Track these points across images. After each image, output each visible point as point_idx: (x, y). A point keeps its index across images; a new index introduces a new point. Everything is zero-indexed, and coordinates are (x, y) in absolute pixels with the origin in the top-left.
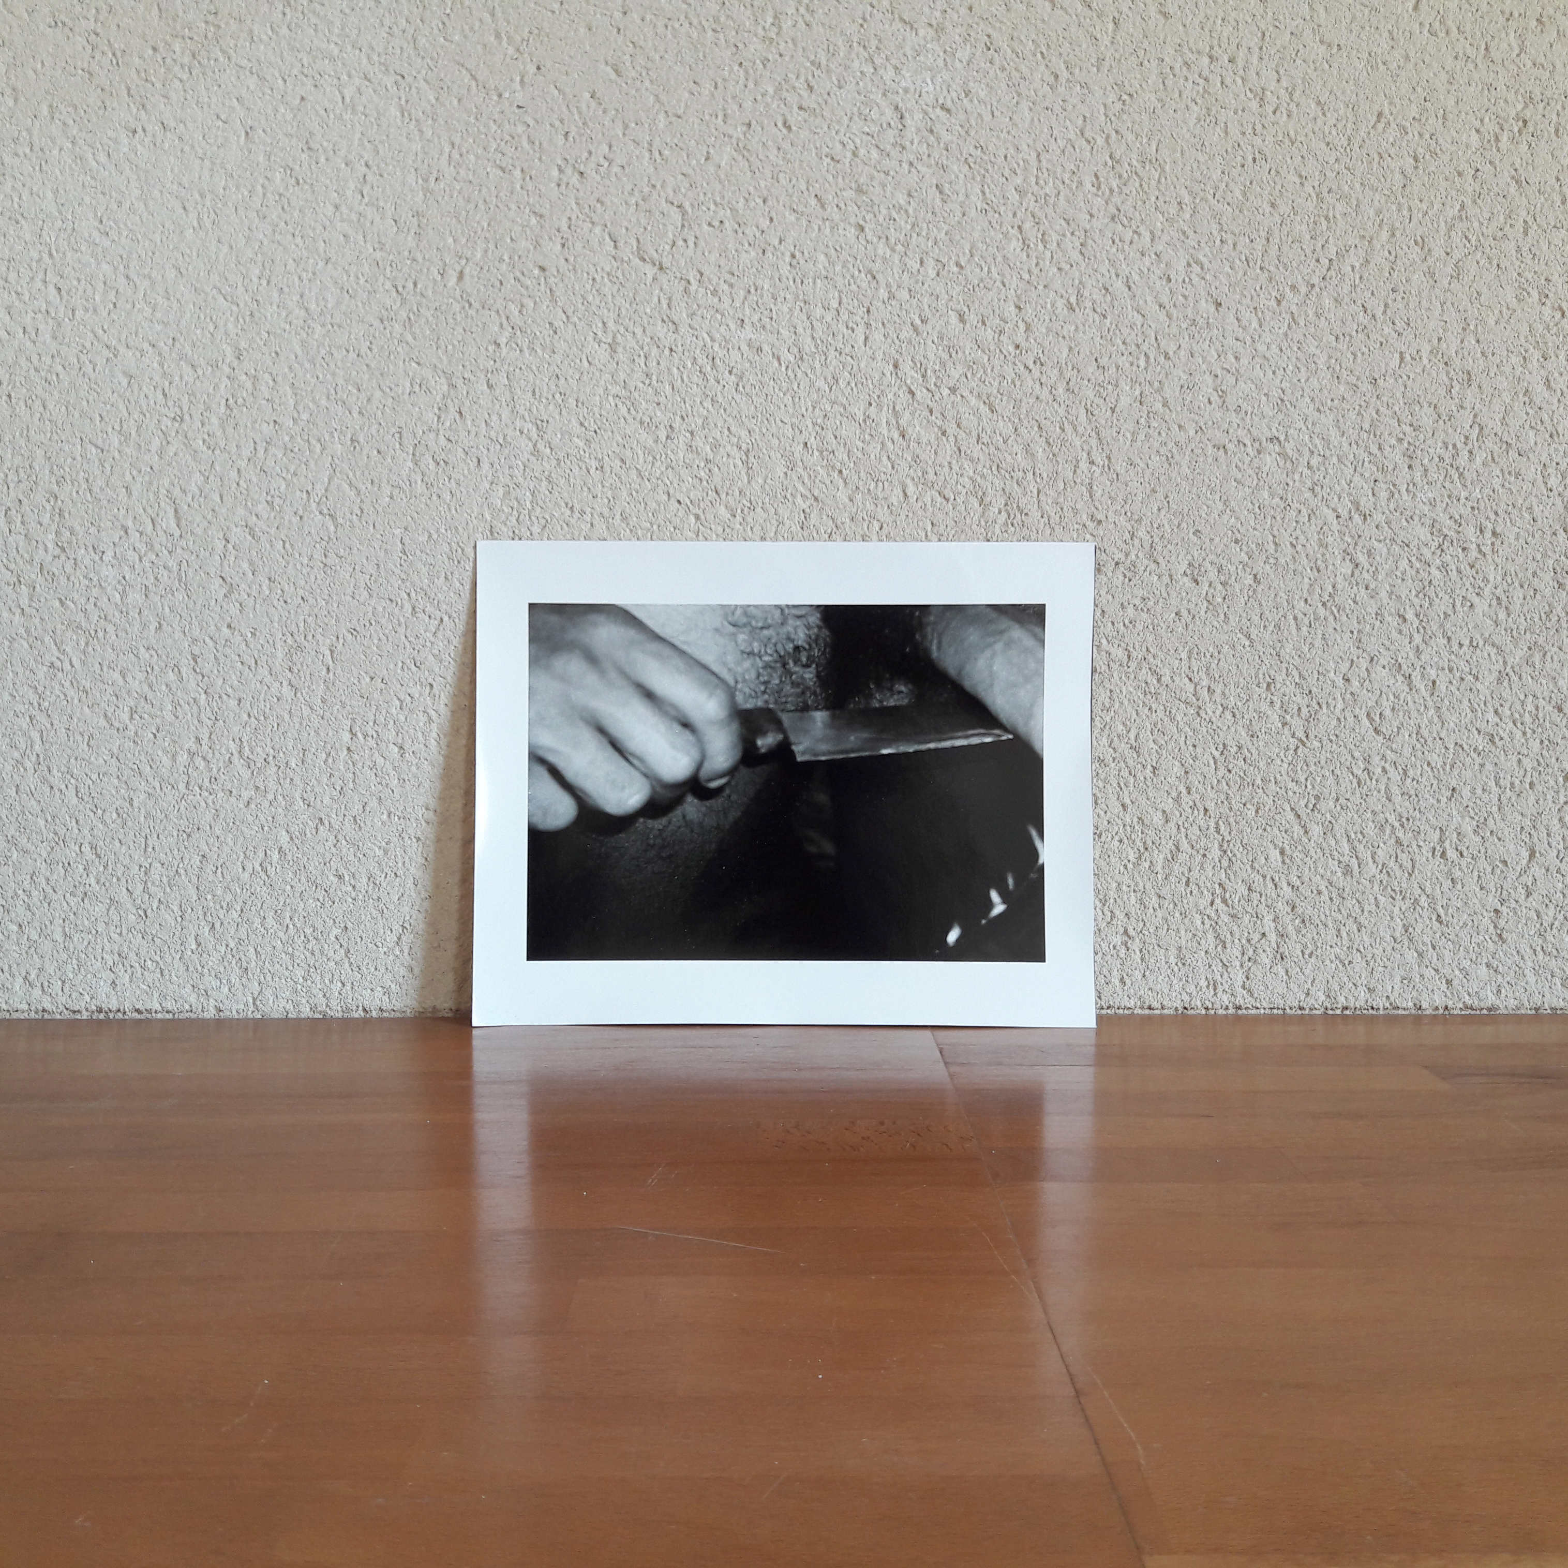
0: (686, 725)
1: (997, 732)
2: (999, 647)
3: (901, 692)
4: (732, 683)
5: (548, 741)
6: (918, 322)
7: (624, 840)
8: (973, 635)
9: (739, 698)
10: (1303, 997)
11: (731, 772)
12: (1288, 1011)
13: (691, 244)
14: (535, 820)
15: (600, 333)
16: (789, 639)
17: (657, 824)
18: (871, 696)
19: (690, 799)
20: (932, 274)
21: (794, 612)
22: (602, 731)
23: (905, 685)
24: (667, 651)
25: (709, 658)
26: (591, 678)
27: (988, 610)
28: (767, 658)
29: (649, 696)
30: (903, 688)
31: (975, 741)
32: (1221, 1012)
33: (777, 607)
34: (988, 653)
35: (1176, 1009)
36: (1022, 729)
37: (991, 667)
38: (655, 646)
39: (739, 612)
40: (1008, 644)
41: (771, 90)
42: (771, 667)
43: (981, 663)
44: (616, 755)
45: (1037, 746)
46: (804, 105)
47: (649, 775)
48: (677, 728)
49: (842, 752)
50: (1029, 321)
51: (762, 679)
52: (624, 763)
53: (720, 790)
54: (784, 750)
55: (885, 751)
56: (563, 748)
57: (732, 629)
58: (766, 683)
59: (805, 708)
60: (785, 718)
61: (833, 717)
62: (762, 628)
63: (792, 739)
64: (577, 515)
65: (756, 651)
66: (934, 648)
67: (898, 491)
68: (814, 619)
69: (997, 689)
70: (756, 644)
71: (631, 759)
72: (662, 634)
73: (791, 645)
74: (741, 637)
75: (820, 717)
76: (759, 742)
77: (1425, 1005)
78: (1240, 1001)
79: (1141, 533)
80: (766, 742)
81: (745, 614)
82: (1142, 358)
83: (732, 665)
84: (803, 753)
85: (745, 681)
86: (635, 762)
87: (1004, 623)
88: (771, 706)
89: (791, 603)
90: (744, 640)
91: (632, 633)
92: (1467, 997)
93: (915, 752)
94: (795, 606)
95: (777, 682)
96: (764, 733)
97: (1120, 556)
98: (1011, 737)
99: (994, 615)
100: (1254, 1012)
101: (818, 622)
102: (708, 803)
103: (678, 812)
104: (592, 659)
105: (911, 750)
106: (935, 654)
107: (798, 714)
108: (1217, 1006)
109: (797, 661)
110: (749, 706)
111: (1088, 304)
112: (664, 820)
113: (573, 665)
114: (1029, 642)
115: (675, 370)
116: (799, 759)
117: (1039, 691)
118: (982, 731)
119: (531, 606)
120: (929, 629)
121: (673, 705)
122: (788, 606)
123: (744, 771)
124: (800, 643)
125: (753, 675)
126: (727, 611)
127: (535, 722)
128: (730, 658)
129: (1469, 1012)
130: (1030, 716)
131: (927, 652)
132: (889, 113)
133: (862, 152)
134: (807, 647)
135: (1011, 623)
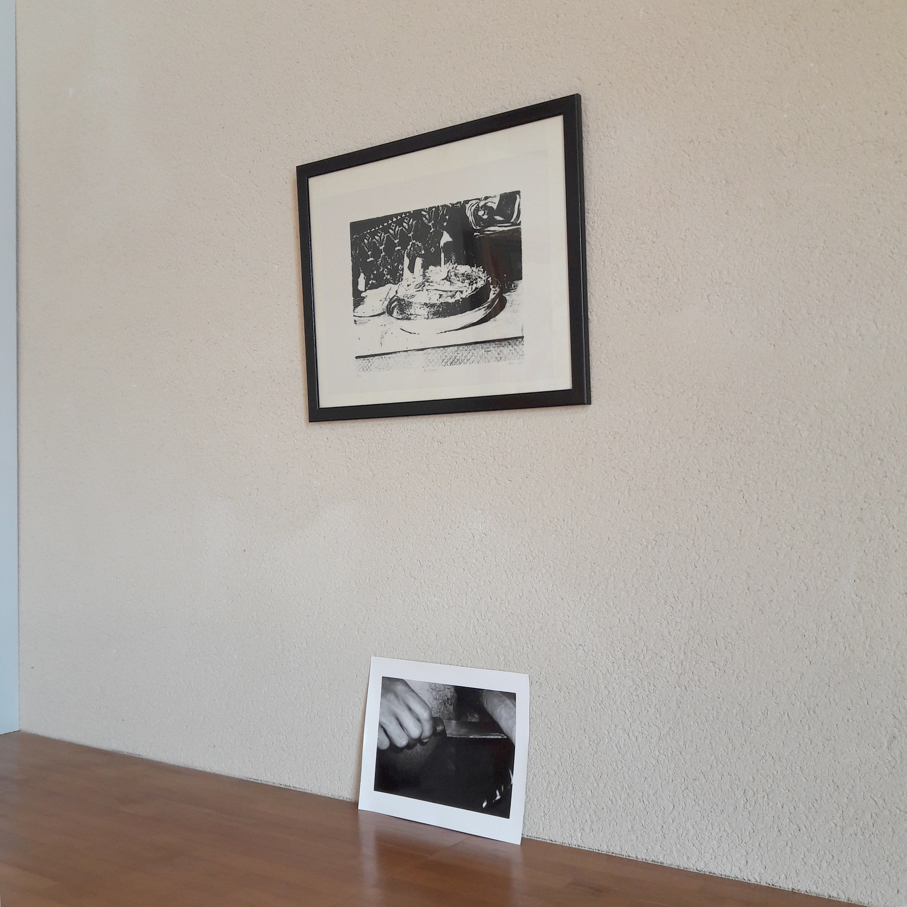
0: (419, 720)
1: (502, 735)
2: (503, 705)
3: (476, 717)
4: (431, 708)
5: (384, 721)
6: (479, 598)
7: (401, 756)
8: (496, 701)
9: (433, 713)
10: (599, 846)
11: (429, 737)
12: (594, 850)
13: (422, 572)
14: (378, 746)
15: (401, 597)
16: (446, 696)
17: (409, 752)
18: (467, 718)
19: (418, 745)
20: (483, 584)
21: (447, 687)
22: (398, 719)
23: (477, 715)
24: (415, 696)
25: (425, 699)
26: (396, 702)
27: (500, 693)
28: (440, 701)
29: (410, 709)
30: (477, 716)
31: (496, 737)
32: (574, 846)
33: (443, 685)
34: (500, 708)
35: (560, 843)
36: (509, 735)
37: (501, 712)
38: (412, 693)
39: (433, 685)
40: (506, 705)
41: (441, 528)
42: (442, 704)
43: (498, 710)
44: (400, 727)
45: (514, 742)
46: (449, 533)
47: (408, 735)
48: (417, 721)
49: (459, 735)
50: (509, 600)
51: (439, 707)
52: (403, 731)
53: (426, 742)
54: (444, 732)
55: (471, 737)
56: (388, 723)
57: (431, 690)
58: (440, 709)
59: (450, 719)
60: (445, 721)
61: (457, 723)
62: (439, 691)
63: (446, 728)
64: (395, 650)
65: (437, 698)
66: (485, 703)
67: (475, 650)
68: (452, 690)
69: (503, 720)
70: (437, 696)
71: (404, 729)
72: (414, 690)
73: (447, 698)
74: (434, 693)
75: (454, 722)
76: (437, 728)
77: (639, 857)
78: (579, 844)
79: (543, 673)
80: (439, 728)
81: (435, 686)
82: (541, 614)
83: (431, 702)
84: (449, 734)
85: (434, 708)
86: (405, 730)
87: (504, 698)
88: (441, 717)
89: (446, 684)
90: (434, 694)
91: (406, 689)
92: (653, 857)
93: (479, 738)
94: (447, 685)
95: (443, 709)
96: (439, 726)
97: (537, 680)
98: (506, 737)
99: (501, 695)
100: (583, 848)
101: (454, 691)
102: (423, 747)
103: (415, 748)
104: (396, 696)
105: (478, 738)
106: (485, 706)
107: (447, 721)
108: (572, 844)
109: (448, 703)
110: (436, 716)
111: (525, 596)
112: (411, 751)
113: (392, 697)
114: (511, 705)
115: (418, 609)
116: (448, 736)
117: (515, 723)
118: (498, 734)
119: (383, 677)
120: (484, 697)
121: (417, 714)
122: (446, 685)
123: (433, 738)
124: (449, 697)
125: (436, 706)
126: (430, 684)
127: (382, 714)
128: (431, 700)
129: (654, 863)
130: (512, 731)
131: (483, 704)
132: (471, 536)
133: (464, 547)
134: (451, 698)
135: (507, 698)
